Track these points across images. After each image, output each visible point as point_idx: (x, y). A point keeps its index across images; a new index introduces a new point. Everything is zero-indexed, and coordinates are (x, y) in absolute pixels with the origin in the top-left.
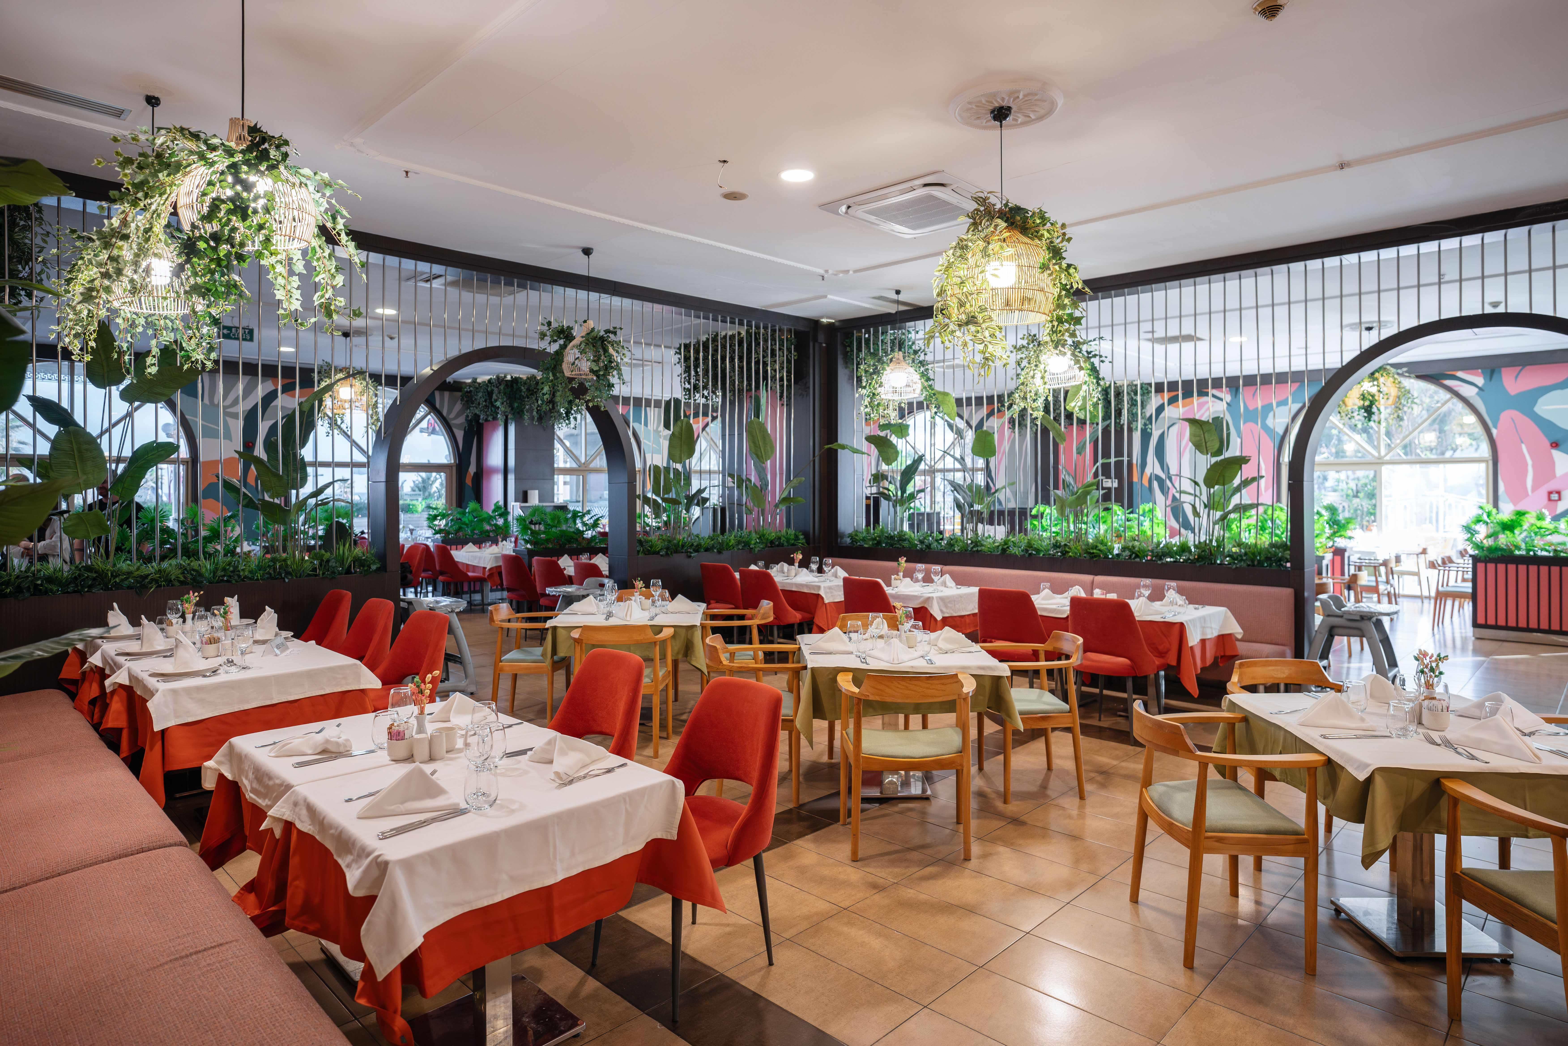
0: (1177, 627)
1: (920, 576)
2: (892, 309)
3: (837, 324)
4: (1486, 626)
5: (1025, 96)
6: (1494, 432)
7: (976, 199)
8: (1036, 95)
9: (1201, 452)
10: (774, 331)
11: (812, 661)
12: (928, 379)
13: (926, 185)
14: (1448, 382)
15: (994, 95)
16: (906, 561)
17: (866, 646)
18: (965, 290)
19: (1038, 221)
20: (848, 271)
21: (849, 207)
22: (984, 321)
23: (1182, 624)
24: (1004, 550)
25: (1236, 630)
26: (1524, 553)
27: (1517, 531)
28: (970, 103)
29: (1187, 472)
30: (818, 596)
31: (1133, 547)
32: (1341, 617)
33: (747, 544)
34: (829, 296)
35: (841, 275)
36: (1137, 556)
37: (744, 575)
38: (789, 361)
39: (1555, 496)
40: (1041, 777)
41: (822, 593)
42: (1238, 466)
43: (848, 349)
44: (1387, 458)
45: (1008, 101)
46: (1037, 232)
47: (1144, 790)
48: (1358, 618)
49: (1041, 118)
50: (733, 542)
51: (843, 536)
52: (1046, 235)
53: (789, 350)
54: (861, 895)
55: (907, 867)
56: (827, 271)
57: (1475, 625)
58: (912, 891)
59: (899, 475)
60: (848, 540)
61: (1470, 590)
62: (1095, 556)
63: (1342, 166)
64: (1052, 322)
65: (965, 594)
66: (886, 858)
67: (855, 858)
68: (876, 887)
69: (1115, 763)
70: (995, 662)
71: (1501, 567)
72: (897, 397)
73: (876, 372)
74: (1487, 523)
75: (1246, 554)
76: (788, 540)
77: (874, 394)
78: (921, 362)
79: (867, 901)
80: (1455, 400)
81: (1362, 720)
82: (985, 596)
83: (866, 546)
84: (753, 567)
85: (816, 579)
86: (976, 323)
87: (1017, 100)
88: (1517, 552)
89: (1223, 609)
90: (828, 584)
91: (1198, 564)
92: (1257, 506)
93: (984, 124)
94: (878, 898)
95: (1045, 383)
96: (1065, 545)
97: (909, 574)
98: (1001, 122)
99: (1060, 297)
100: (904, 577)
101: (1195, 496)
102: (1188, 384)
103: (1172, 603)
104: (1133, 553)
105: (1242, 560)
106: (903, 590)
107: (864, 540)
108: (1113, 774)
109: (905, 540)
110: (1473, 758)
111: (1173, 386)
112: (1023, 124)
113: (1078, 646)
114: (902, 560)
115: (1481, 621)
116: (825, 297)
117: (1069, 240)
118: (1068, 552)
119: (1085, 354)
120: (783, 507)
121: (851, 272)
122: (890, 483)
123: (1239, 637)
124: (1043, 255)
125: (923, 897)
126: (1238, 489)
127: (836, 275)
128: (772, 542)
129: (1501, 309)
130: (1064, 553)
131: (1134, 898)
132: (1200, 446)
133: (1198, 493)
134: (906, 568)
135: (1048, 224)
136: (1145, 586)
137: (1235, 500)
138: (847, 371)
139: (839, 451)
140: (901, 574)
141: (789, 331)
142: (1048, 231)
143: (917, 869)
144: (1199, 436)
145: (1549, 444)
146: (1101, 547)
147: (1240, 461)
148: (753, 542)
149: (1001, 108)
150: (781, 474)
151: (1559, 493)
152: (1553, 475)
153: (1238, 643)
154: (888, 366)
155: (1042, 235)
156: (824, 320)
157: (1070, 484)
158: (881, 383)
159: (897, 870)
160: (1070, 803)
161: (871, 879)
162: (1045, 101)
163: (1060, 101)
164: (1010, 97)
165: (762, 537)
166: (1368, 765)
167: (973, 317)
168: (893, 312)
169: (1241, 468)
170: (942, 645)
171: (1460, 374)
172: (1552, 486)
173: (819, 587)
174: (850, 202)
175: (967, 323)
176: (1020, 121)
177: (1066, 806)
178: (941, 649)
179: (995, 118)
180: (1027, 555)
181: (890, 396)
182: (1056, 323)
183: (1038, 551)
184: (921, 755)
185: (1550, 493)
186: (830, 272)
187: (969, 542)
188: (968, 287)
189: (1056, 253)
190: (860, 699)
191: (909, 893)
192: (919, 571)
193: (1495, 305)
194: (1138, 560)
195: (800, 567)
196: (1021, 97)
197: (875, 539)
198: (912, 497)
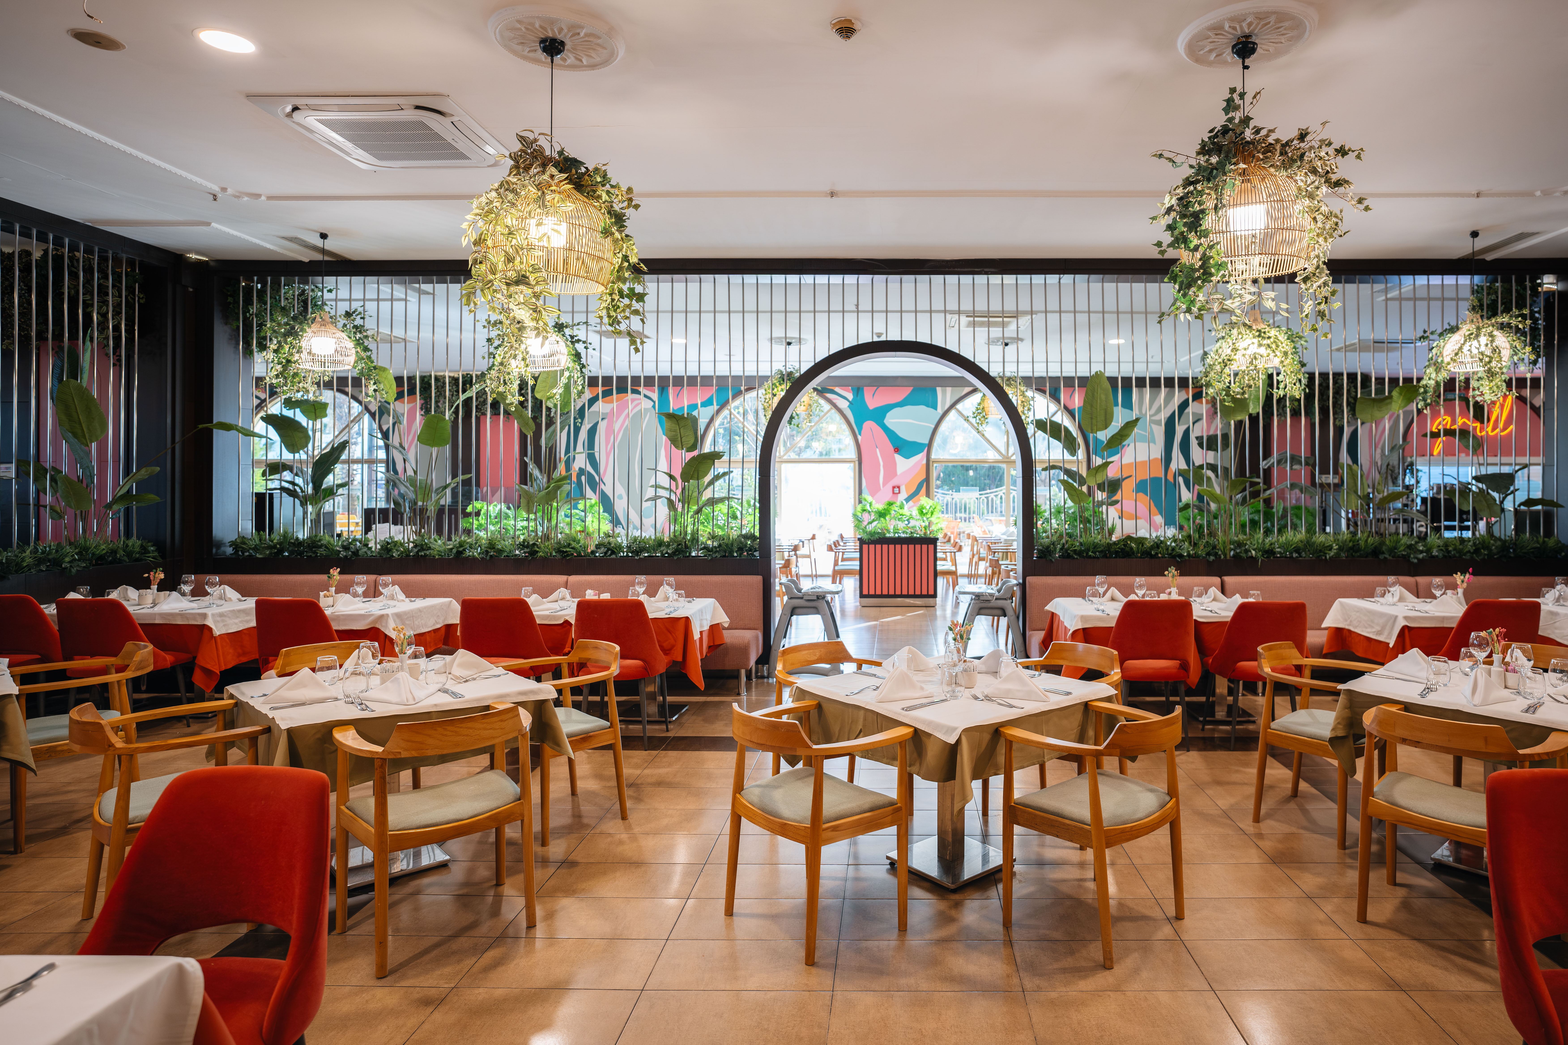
0: (683, 622)
1: (360, 590)
2: (306, 256)
3: (212, 264)
4: (869, 596)
5: (586, 35)
6: (859, 438)
7: (522, 139)
8: (599, 38)
9: (677, 447)
10: (103, 259)
11: (283, 719)
12: (366, 349)
13: (418, 107)
14: (829, 396)
15: (552, 22)
16: (340, 573)
17: (355, 686)
18: (514, 242)
19: (599, 179)
20: (259, 196)
21: (295, 109)
22: (537, 283)
23: (687, 618)
24: (459, 553)
25: (723, 619)
26: (892, 535)
27: (888, 517)
28: (519, 22)
29: (663, 465)
30: (204, 629)
31: (609, 543)
32: (802, 598)
33: (57, 562)
34: (213, 224)
35: (246, 199)
36: (613, 553)
37: (65, 608)
38: (130, 306)
39: (896, 490)
40: (568, 806)
41: (210, 622)
42: (711, 462)
43: (230, 299)
44: (785, 457)
45: (565, 36)
46: (595, 192)
47: (738, 795)
48: (815, 598)
49: (593, 67)
50: (28, 561)
51: (219, 544)
52: (605, 197)
53: (130, 290)
54: (413, 1022)
55: (459, 961)
56: (224, 190)
57: (862, 596)
58: (481, 990)
59: (310, 466)
60: (229, 551)
61: (858, 568)
62: (568, 555)
63: (832, 194)
64: (611, 295)
65: (425, 608)
66: (427, 958)
67: (383, 973)
68: (427, 1002)
69: (638, 772)
70: (530, 684)
71: (878, 547)
72: (317, 368)
73: (291, 332)
74: (869, 512)
75: (720, 545)
76: (129, 554)
77: (288, 361)
78: (355, 327)
79: (426, 1026)
80: (834, 411)
81: (922, 688)
82: (468, 607)
83: (258, 556)
84: (72, 596)
85: (194, 605)
86: (529, 284)
87: (577, 37)
88: (888, 535)
89: (713, 600)
90: (215, 610)
91: (675, 558)
92: (728, 498)
93: (525, 53)
94: (438, 1016)
95: (527, 366)
96: (534, 544)
97: (343, 589)
98: (552, 57)
99: (621, 268)
100: (336, 593)
101: (671, 490)
102: (622, 380)
103: (667, 599)
104: (609, 549)
105: (716, 551)
106: (343, 609)
107: (256, 549)
108: (642, 784)
109: (321, 546)
110: (1011, 706)
111: (607, 380)
112: (572, 67)
113: (617, 654)
114: (335, 572)
115: (865, 592)
116: (209, 224)
117: (637, 207)
118: (537, 552)
119: (569, 337)
120: (120, 507)
121: (263, 198)
122: (297, 475)
123: (726, 625)
124: (603, 220)
125: (499, 993)
126: (712, 483)
127: (238, 197)
128: (101, 558)
129: (883, 338)
130: (533, 553)
131: (729, 911)
132: (676, 441)
133: (673, 488)
134: (339, 581)
135: (608, 186)
136: (640, 583)
137: (707, 495)
138: (227, 328)
139: (215, 431)
140: (333, 589)
141: (131, 263)
142: (608, 192)
143: (474, 959)
144: (675, 431)
145: (892, 449)
146: (574, 544)
147: (715, 456)
148: (67, 559)
149: (553, 41)
150: (116, 460)
151: (899, 487)
152: (895, 474)
153: (724, 632)
154: (310, 327)
155: (600, 197)
156: (193, 256)
157: (537, 478)
158: (300, 347)
159: (447, 970)
160: (613, 826)
161: (416, 994)
162: (605, 48)
163: (621, 53)
164: (569, 31)
165: (83, 551)
166: (955, 729)
167: (523, 276)
168: (306, 260)
169: (714, 464)
170: (457, 671)
171: (837, 389)
172: (895, 482)
173: (205, 616)
174: (299, 102)
175: (517, 283)
176: (569, 62)
177: (611, 831)
178: (457, 678)
179: (545, 50)
180: (488, 558)
181: (307, 366)
182: (616, 297)
183: (500, 551)
184: (471, 814)
185: (894, 487)
186: (230, 191)
187: (411, 545)
188: (519, 239)
189: (619, 219)
190: (384, 760)
191: (479, 994)
192: (358, 584)
193: (879, 335)
194: (613, 556)
195: (159, 590)
196: (582, 34)
197: (274, 547)
198: (330, 493)
